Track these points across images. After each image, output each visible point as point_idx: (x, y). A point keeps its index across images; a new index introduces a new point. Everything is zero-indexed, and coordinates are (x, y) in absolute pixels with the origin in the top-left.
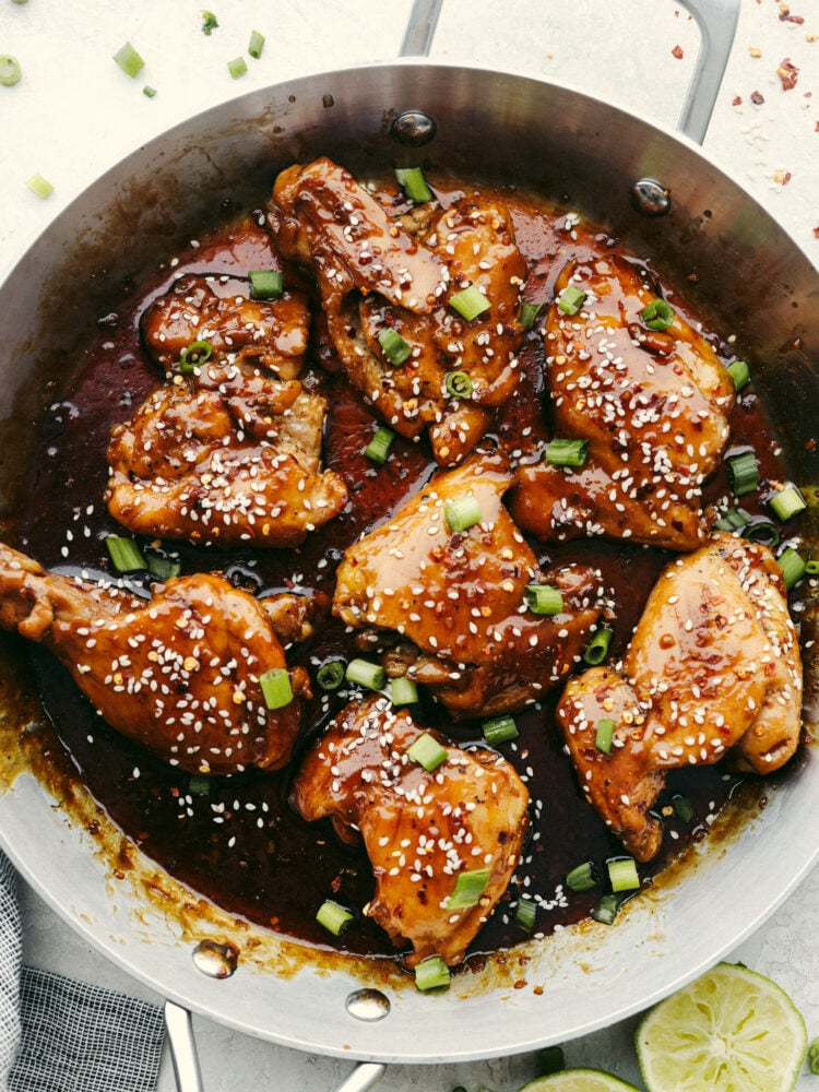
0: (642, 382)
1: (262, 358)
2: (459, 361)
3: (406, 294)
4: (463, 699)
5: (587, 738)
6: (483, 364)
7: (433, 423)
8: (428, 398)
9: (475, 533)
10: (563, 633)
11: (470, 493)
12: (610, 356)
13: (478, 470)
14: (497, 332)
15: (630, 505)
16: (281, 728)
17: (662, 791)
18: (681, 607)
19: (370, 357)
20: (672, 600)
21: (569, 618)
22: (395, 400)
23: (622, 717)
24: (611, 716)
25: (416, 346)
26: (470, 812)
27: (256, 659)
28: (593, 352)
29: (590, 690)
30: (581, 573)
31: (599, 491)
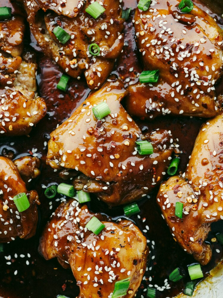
0: (181, 39)
1: (2, 48)
2: (94, 39)
3: (64, 9)
4: (110, 198)
5: (171, 212)
6: (105, 39)
7: (85, 70)
8: (81, 58)
9: (108, 119)
10: (155, 162)
11: (105, 101)
12: (165, 28)
13: (109, 89)
14: (110, 23)
15: (181, 98)
16: (28, 220)
17: (209, 232)
18: (211, 145)
19: (52, 42)
20: (206, 141)
21: (158, 155)
22: (66, 60)
23: (187, 200)
24: (181, 200)
25: (73, 34)
26: (118, 252)
27: (11, 189)
28: (156, 27)
29: (171, 188)
30: (161, 133)
31: (166, 93)
